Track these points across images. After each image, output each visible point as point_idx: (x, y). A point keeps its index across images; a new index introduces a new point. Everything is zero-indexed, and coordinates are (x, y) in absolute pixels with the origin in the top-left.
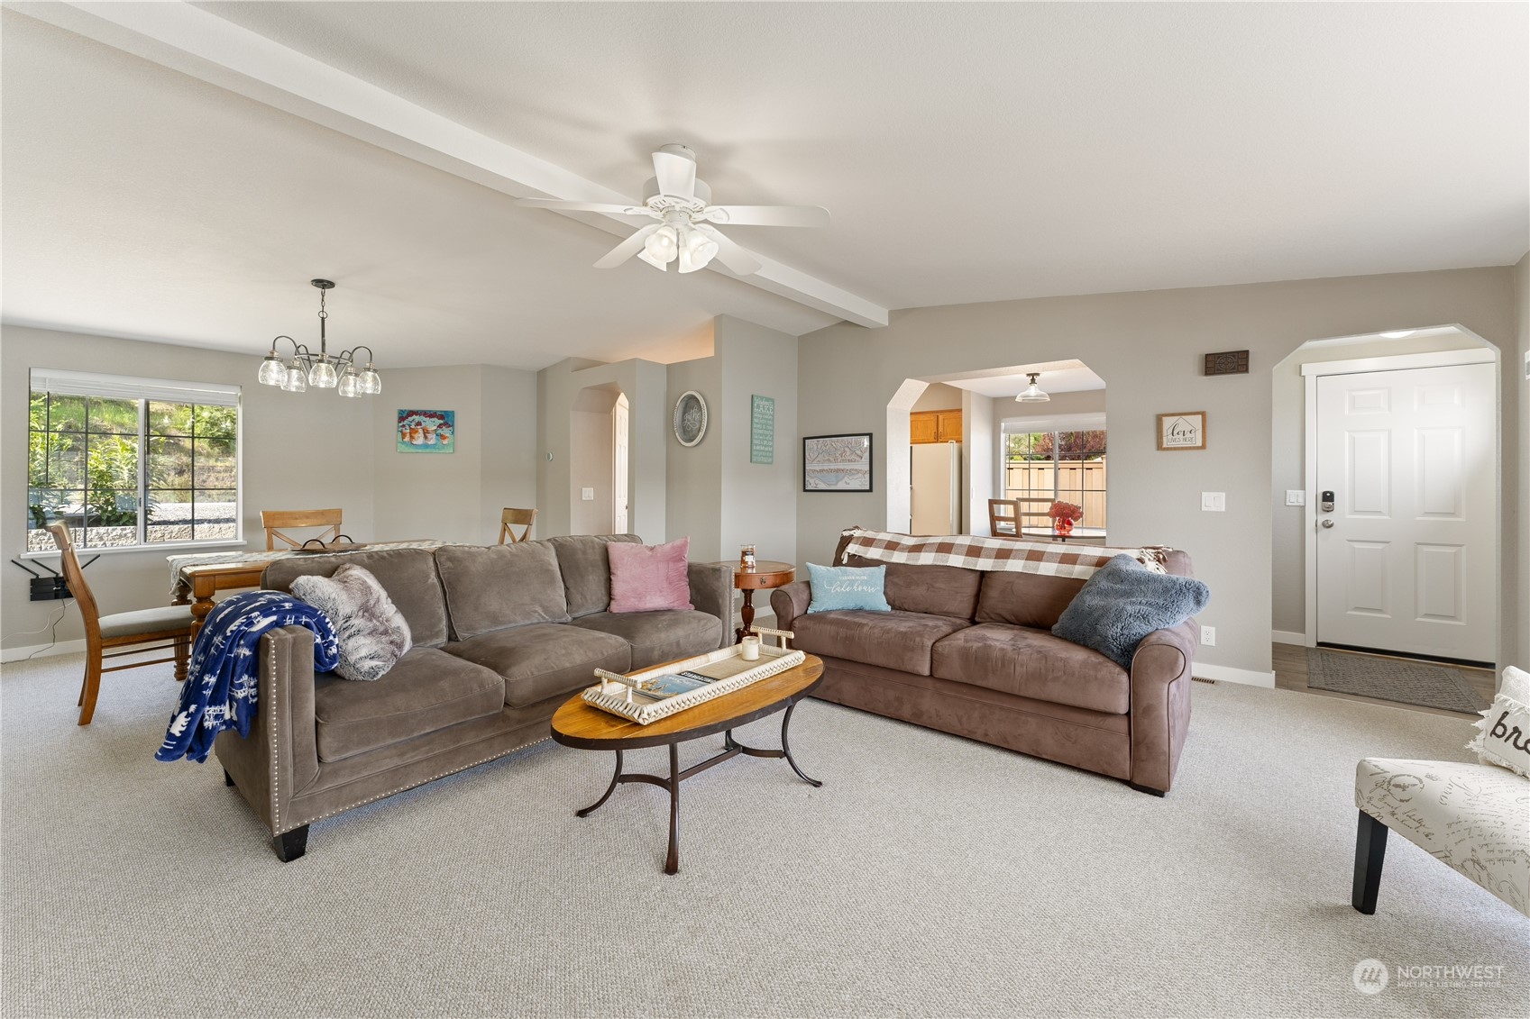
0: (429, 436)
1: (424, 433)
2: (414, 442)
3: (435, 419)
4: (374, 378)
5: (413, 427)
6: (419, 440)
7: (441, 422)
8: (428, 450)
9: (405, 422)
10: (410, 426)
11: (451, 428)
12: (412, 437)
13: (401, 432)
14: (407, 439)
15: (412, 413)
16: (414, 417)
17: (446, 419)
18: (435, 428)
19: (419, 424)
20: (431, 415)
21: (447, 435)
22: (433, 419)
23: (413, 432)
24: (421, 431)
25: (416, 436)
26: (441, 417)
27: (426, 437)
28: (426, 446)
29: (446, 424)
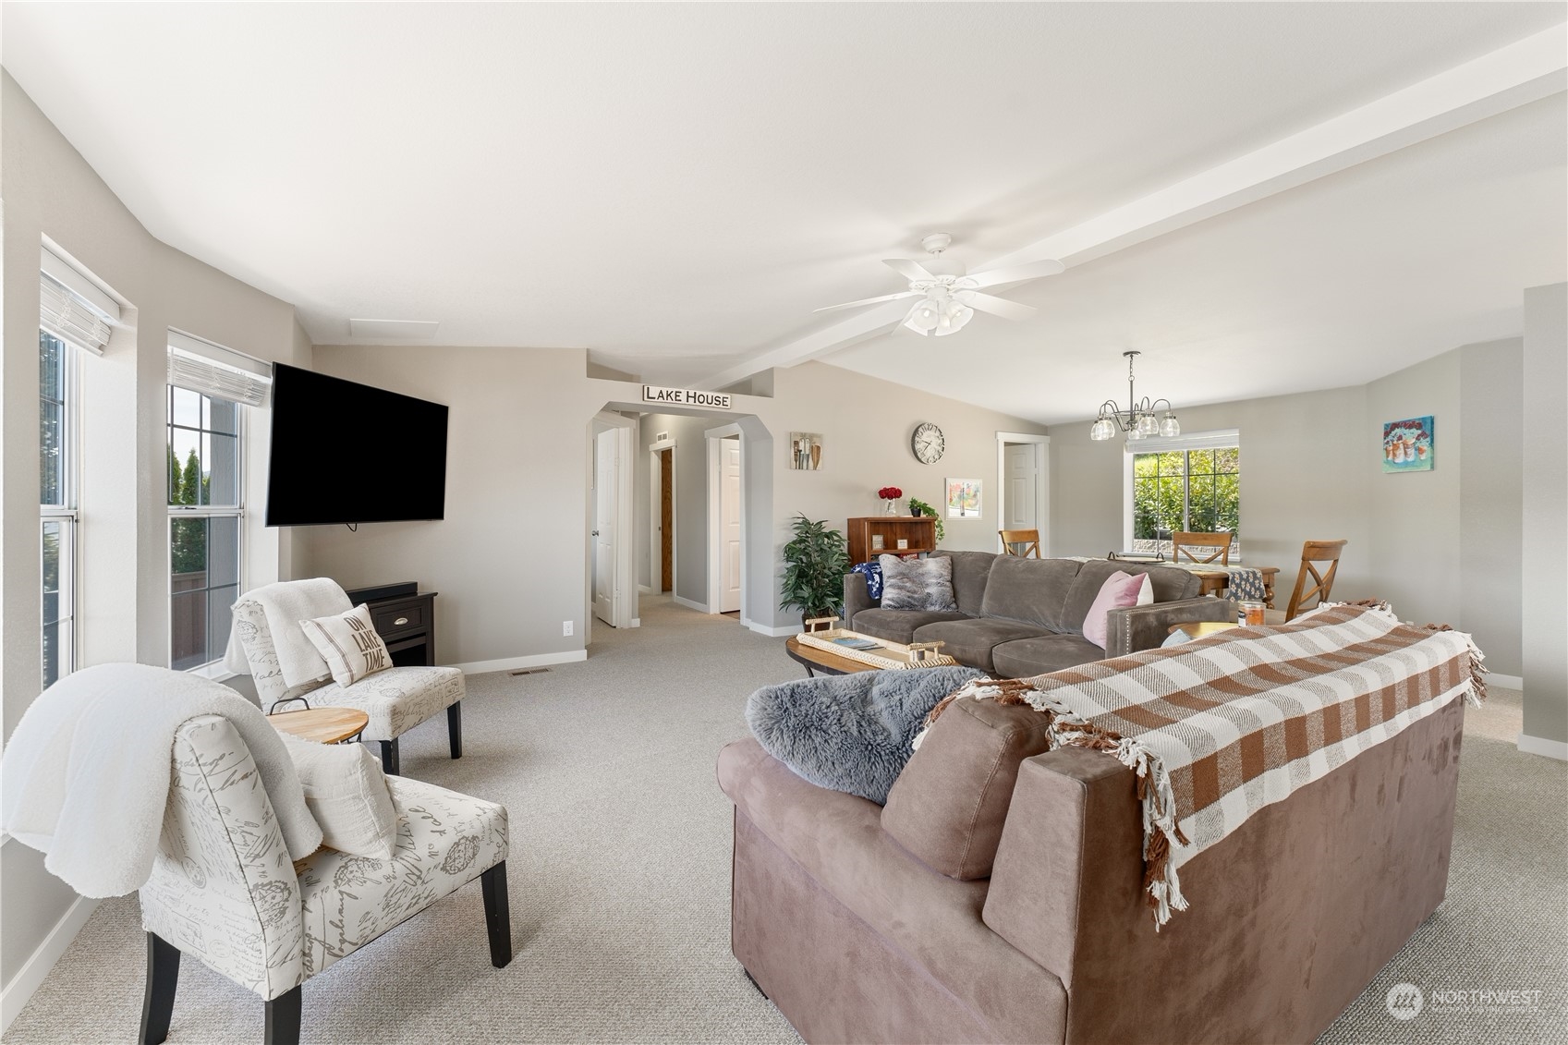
0: (1409, 451)
1: (1405, 448)
2: (1397, 461)
3: (1414, 430)
4: (1153, 422)
5: (1395, 442)
6: (1400, 459)
7: (1420, 432)
8: (1407, 470)
9: (1390, 438)
10: (1393, 441)
11: (1428, 439)
12: (1394, 455)
13: (1386, 449)
14: (1390, 458)
15: (1395, 426)
16: (1397, 430)
17: (1425, 427)
18: (1414, 440)
19: (1400, 438)
20: (1409, 425)
21: (1425, 448)
22: (1412, 430)
23: (1396, 447)
24: (1401, 446)
25: (1398, 453)
26: (1419, 426)
27: (1406, 453)
28: (1406, 464)
29: (1423, 435)
